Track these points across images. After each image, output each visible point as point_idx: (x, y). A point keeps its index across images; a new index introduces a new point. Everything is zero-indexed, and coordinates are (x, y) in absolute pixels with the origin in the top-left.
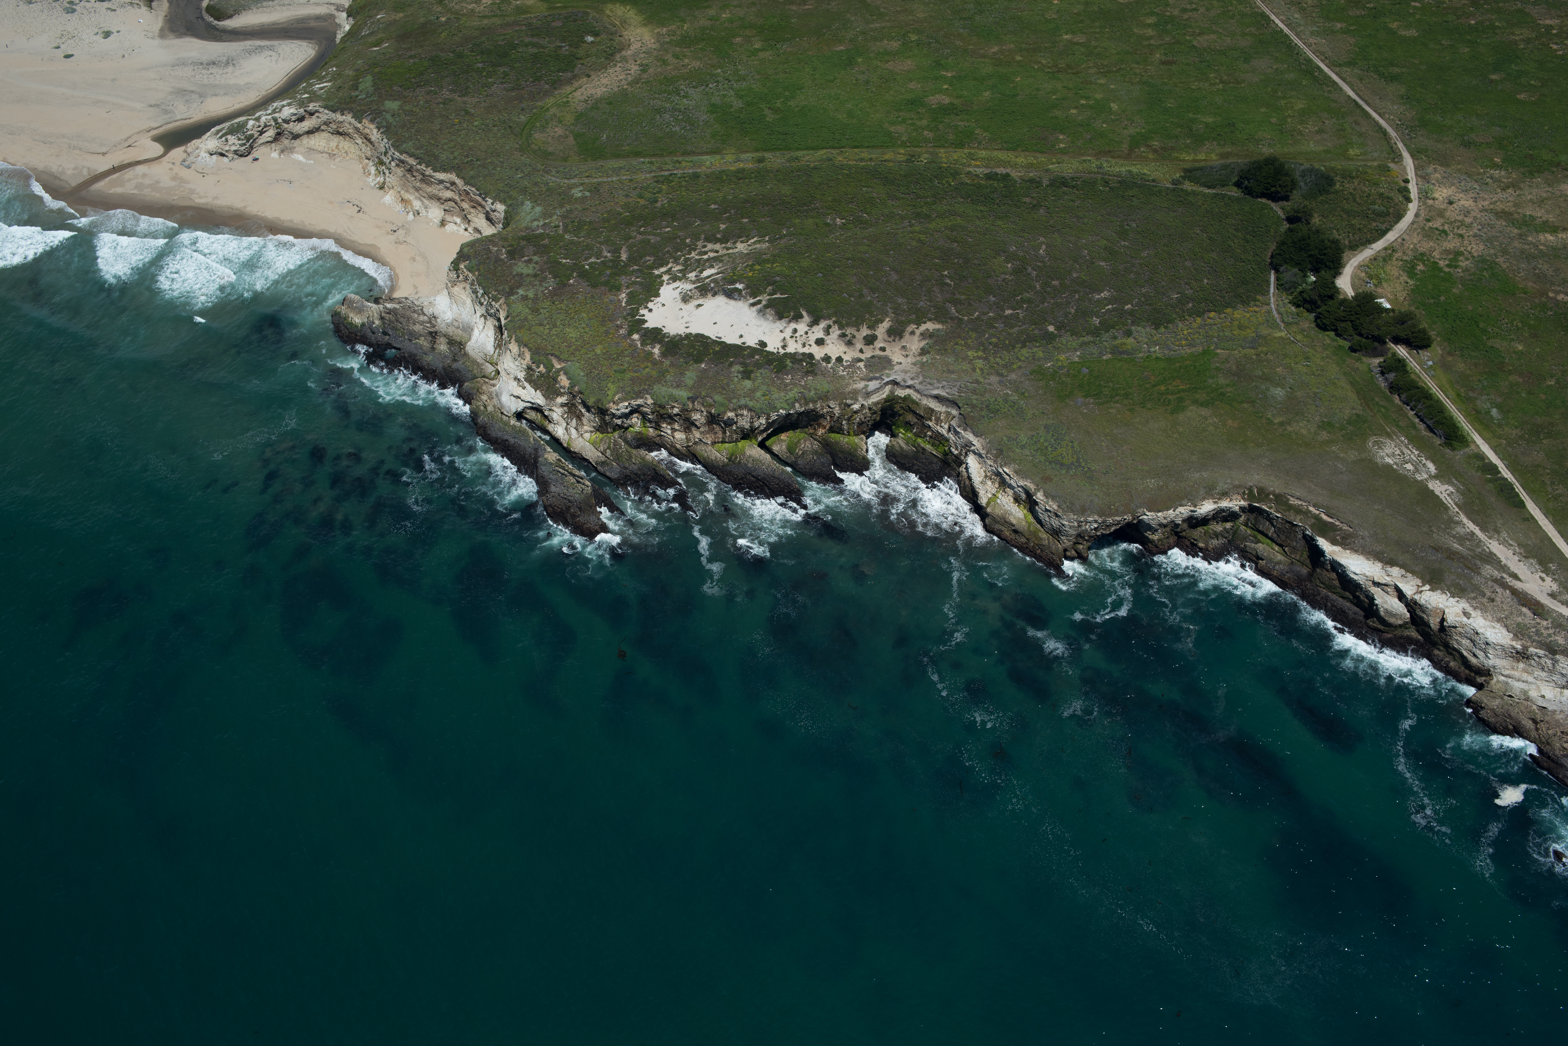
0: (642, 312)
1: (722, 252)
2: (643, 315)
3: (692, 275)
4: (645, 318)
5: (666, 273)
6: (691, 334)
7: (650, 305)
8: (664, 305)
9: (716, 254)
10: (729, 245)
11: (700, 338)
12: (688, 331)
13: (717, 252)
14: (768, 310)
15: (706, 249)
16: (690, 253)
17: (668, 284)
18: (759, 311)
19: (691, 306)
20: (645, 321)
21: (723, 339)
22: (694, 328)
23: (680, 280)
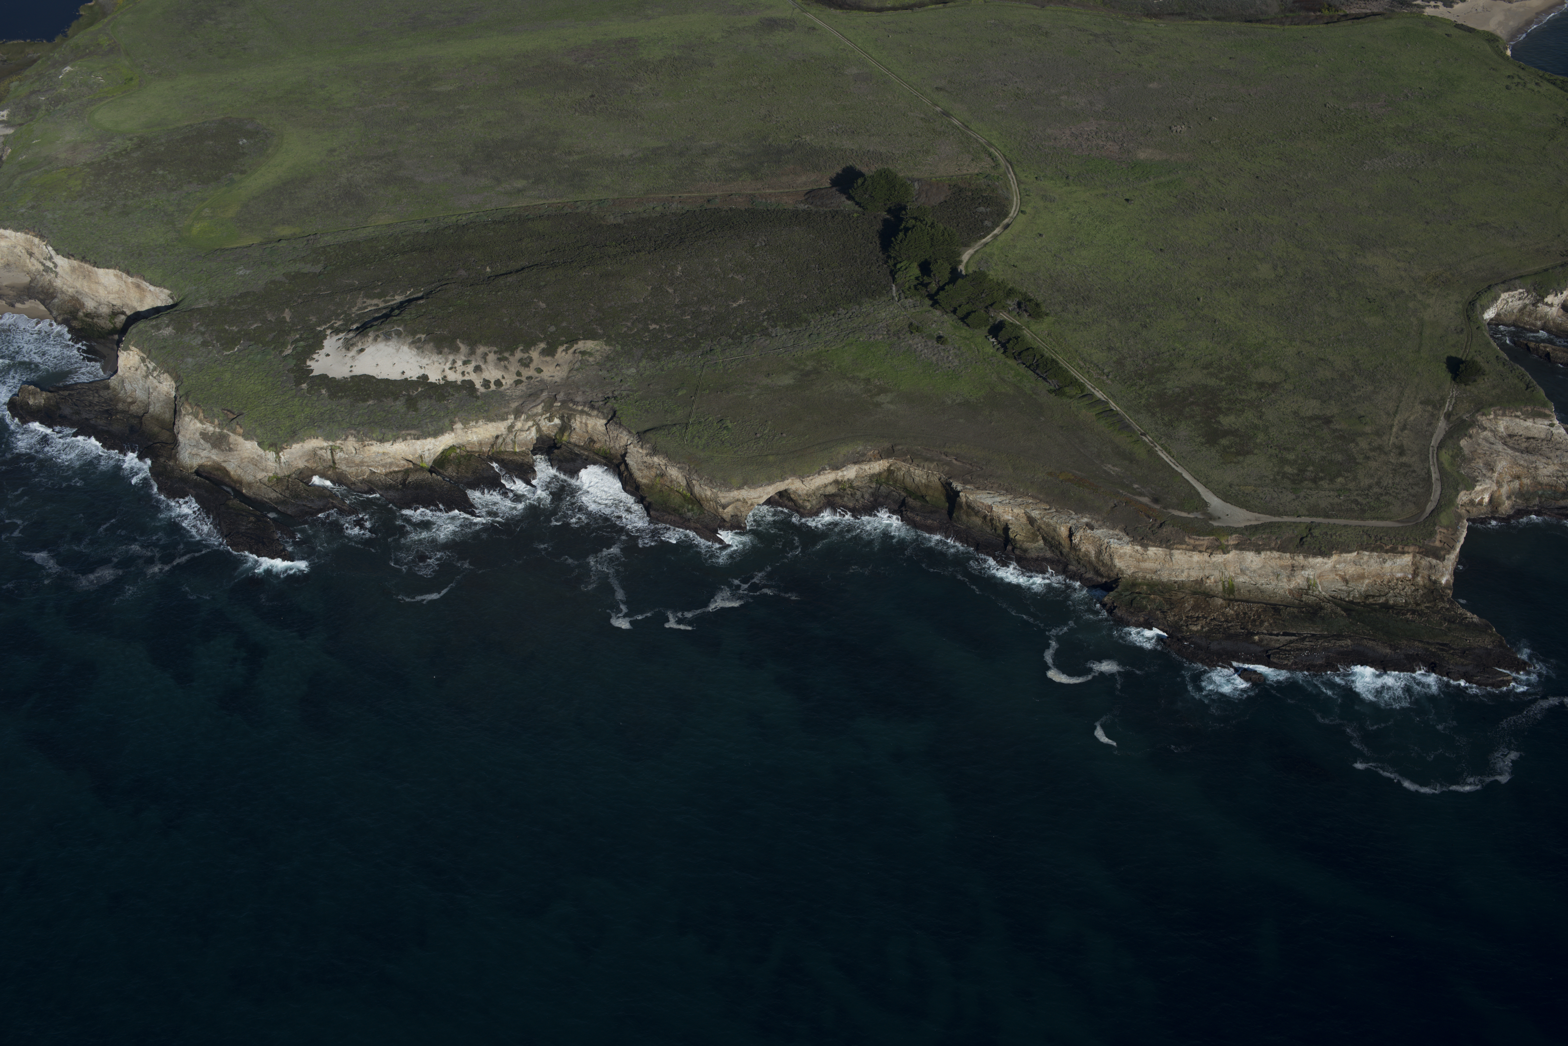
0: (308, 363)
1: (382, 305)
2: (310, 366)
4: (312, 368)
5: (328, 328)
6: (356, 376)
7: (315, 356)
8: (328, 355)
10: (388, 298)
11: (364, 378)
12: (352, 374)
13: (377, 305)
14: (426, 346)
15: (366, 304)
16: (349, 308)
17: (331, 337)
18: (418, 348)
19: (353, 352)
20: (312, 371)
21: (386, 377)
22: (358, 371)
23: (342, 332)
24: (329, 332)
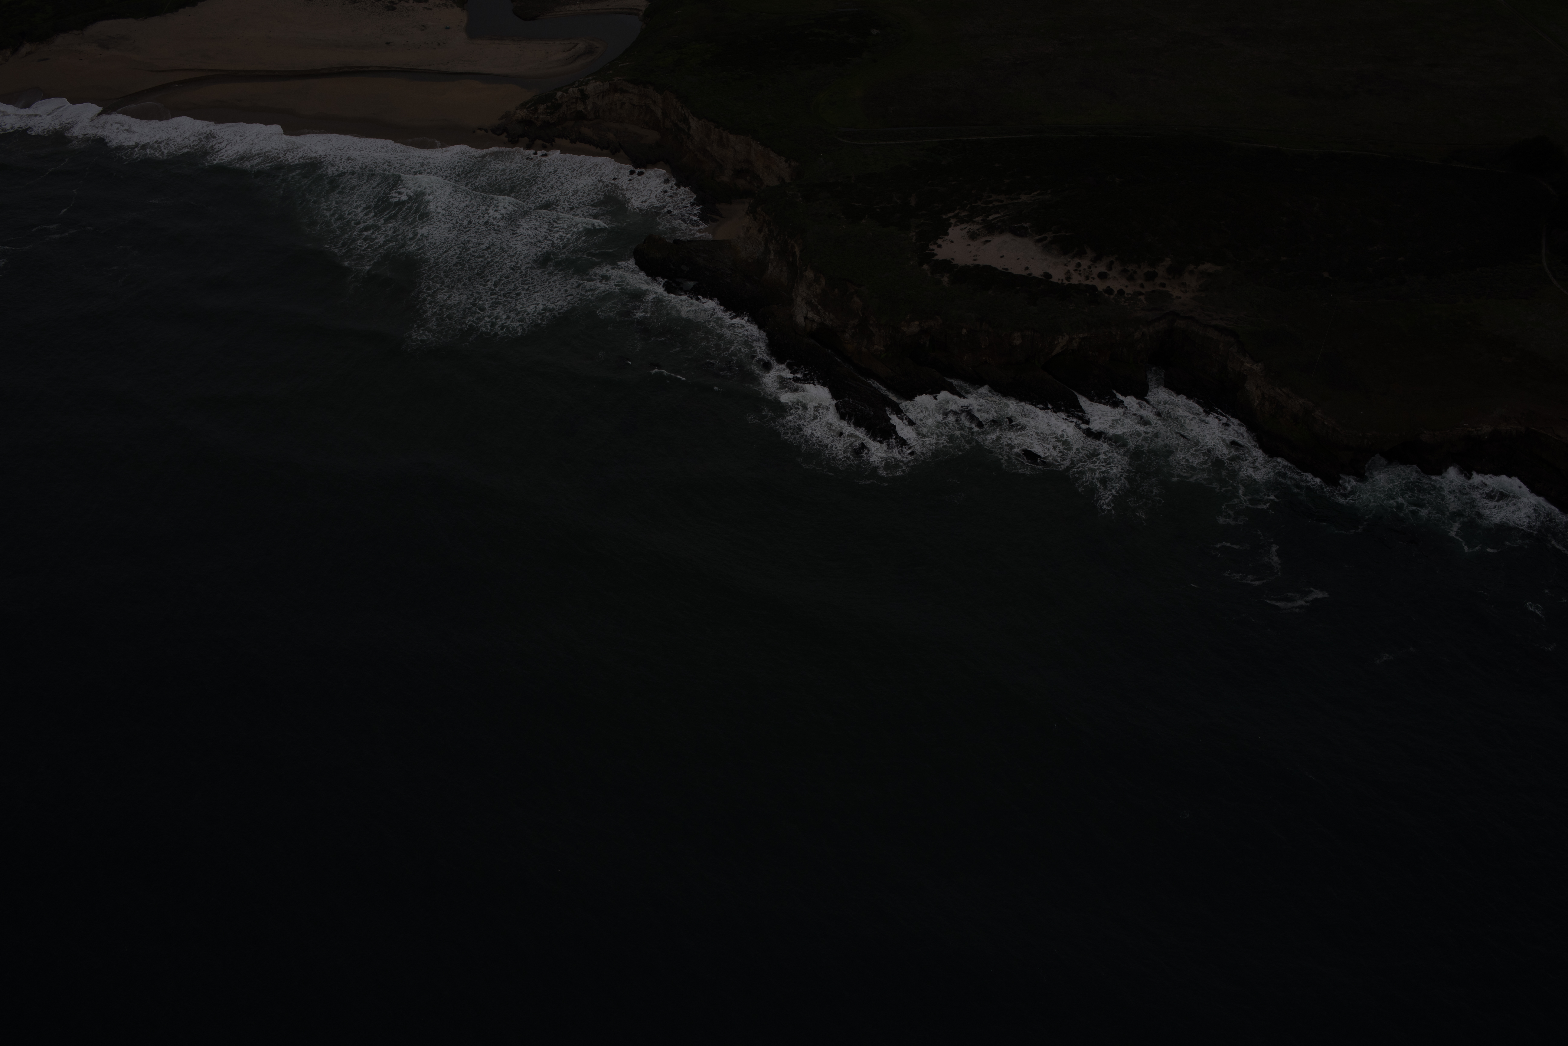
0: (932, 247)
1: (1007, 202)
2: (933, 250)
3: (979, 219)
4: (935, 252)
5: (952, 217)
6: (978, 265)
7: (939, 242)
8: (952, 242)
9: (1000, 204)
10: (1013, 196)
11: (988, 269)
12: (976, 263)
13: (1002, 201)
14: (1052, 246)
15: (991, 199)
16: (976, 201)
17: (955, 225)
18: (1044, 247)
19: (978, 242)
20: (936, 255)
21: (1009, 270)
22: (982, 261)
23: (967, 222)
24: (953, 221)
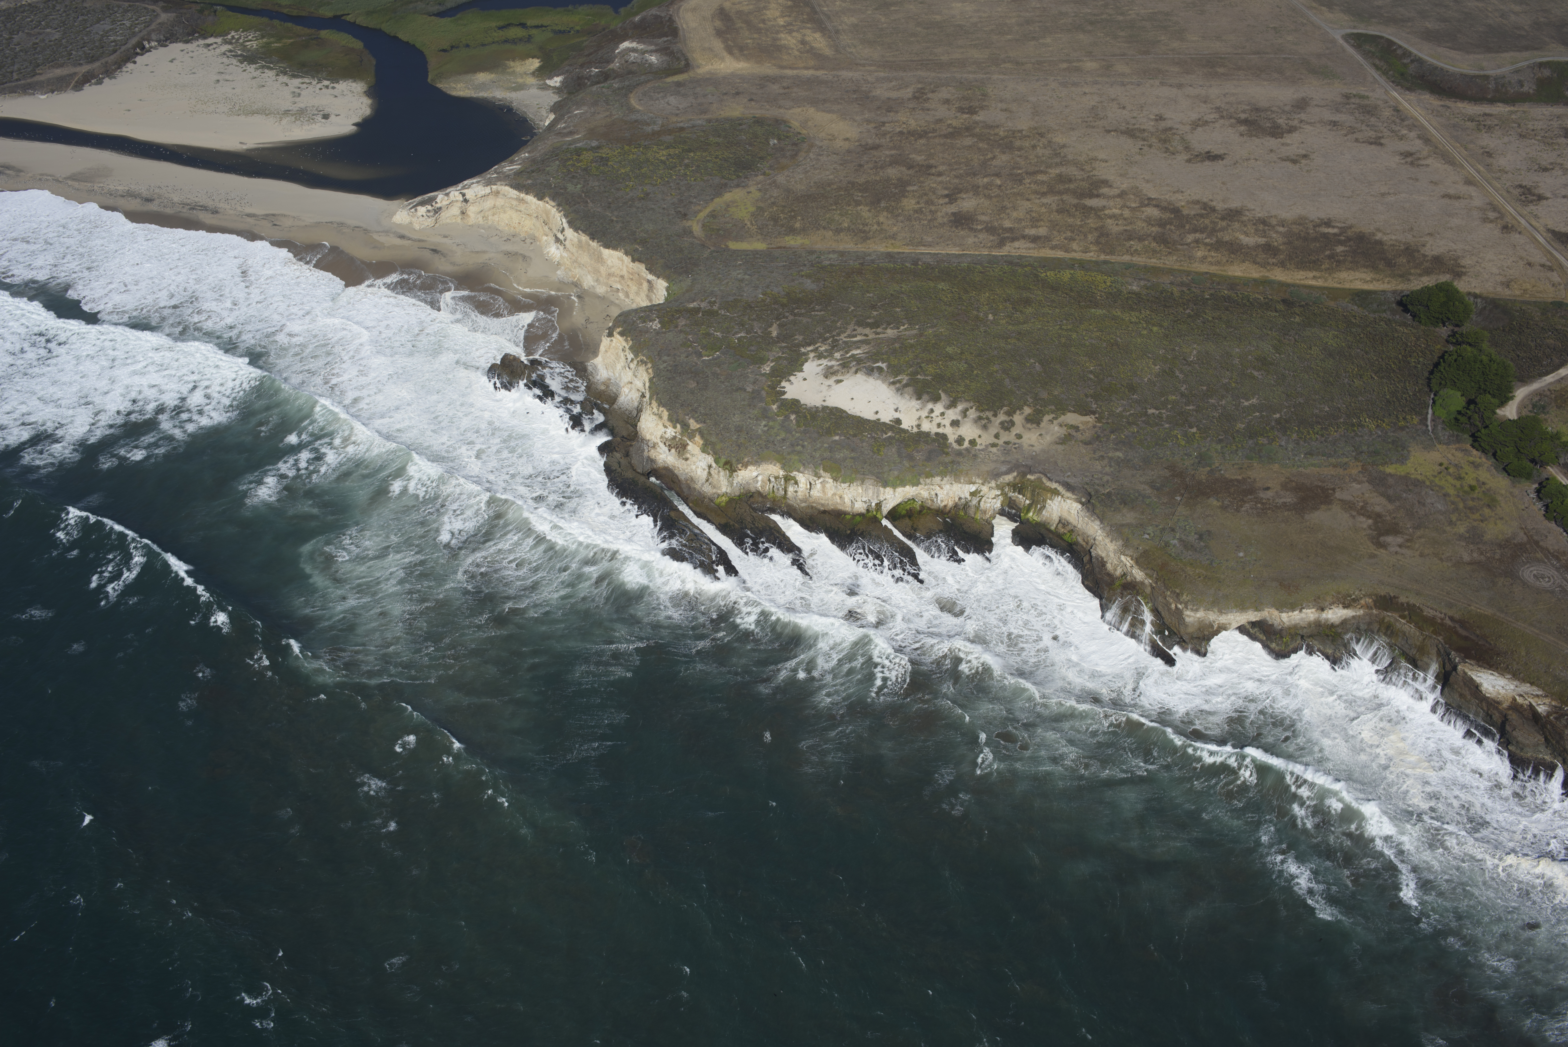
0: (783, 384)
1: (872, 336)
2: (784, 387)
3: (837, 355)
4: (786, 390)
5: (812, 351)
6: (827, 407)
7: (792, 378)
8: (805, 379)
9: (864, 338)
10: (879, 330)
11: (837, 411)
12: (825, 404)
13: (866, 335)
14: (906, 389)
15: (855, 333)
16: (839, 335)
17: (813, 360)
18: (898, 390)
19: (831, 381)
20: (784, 393)
21: (858, 414)
22: (832, 402)
23: (825, 358)
24: (812, 355)
